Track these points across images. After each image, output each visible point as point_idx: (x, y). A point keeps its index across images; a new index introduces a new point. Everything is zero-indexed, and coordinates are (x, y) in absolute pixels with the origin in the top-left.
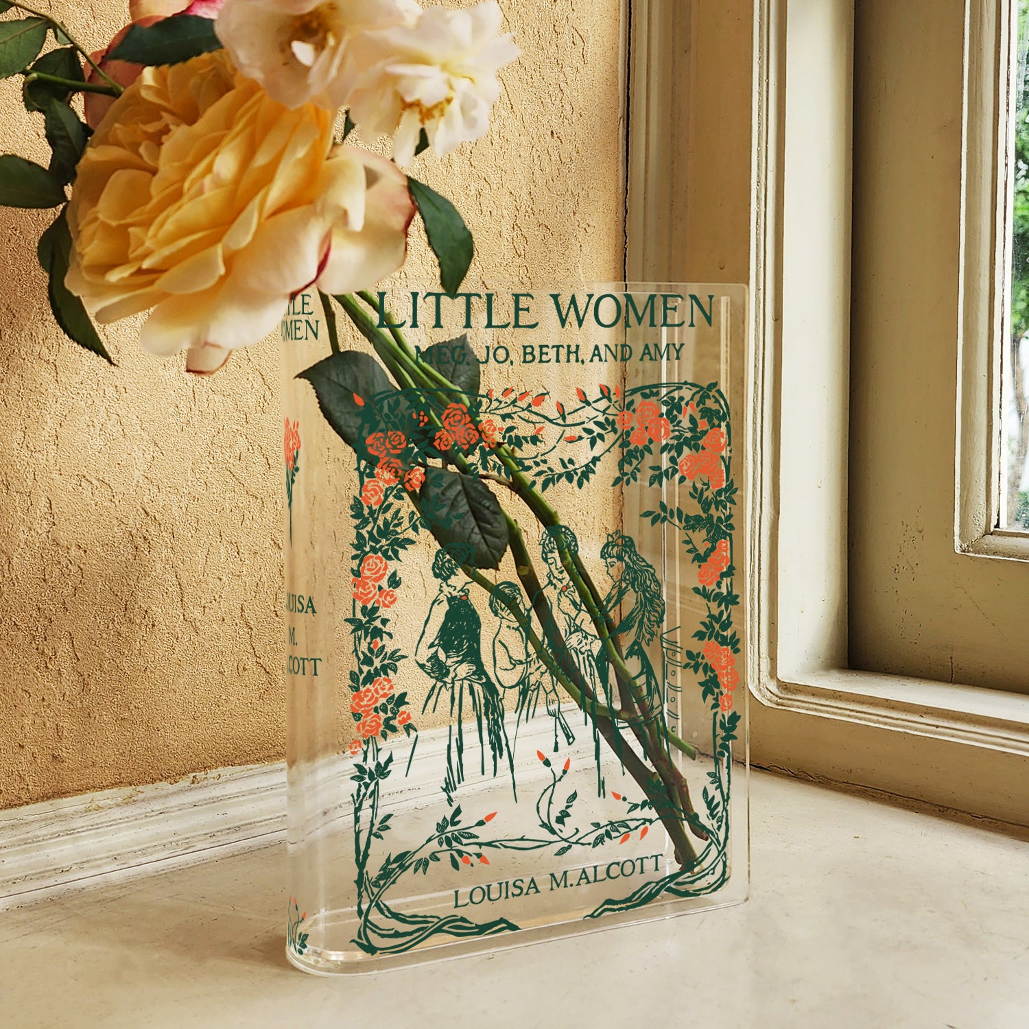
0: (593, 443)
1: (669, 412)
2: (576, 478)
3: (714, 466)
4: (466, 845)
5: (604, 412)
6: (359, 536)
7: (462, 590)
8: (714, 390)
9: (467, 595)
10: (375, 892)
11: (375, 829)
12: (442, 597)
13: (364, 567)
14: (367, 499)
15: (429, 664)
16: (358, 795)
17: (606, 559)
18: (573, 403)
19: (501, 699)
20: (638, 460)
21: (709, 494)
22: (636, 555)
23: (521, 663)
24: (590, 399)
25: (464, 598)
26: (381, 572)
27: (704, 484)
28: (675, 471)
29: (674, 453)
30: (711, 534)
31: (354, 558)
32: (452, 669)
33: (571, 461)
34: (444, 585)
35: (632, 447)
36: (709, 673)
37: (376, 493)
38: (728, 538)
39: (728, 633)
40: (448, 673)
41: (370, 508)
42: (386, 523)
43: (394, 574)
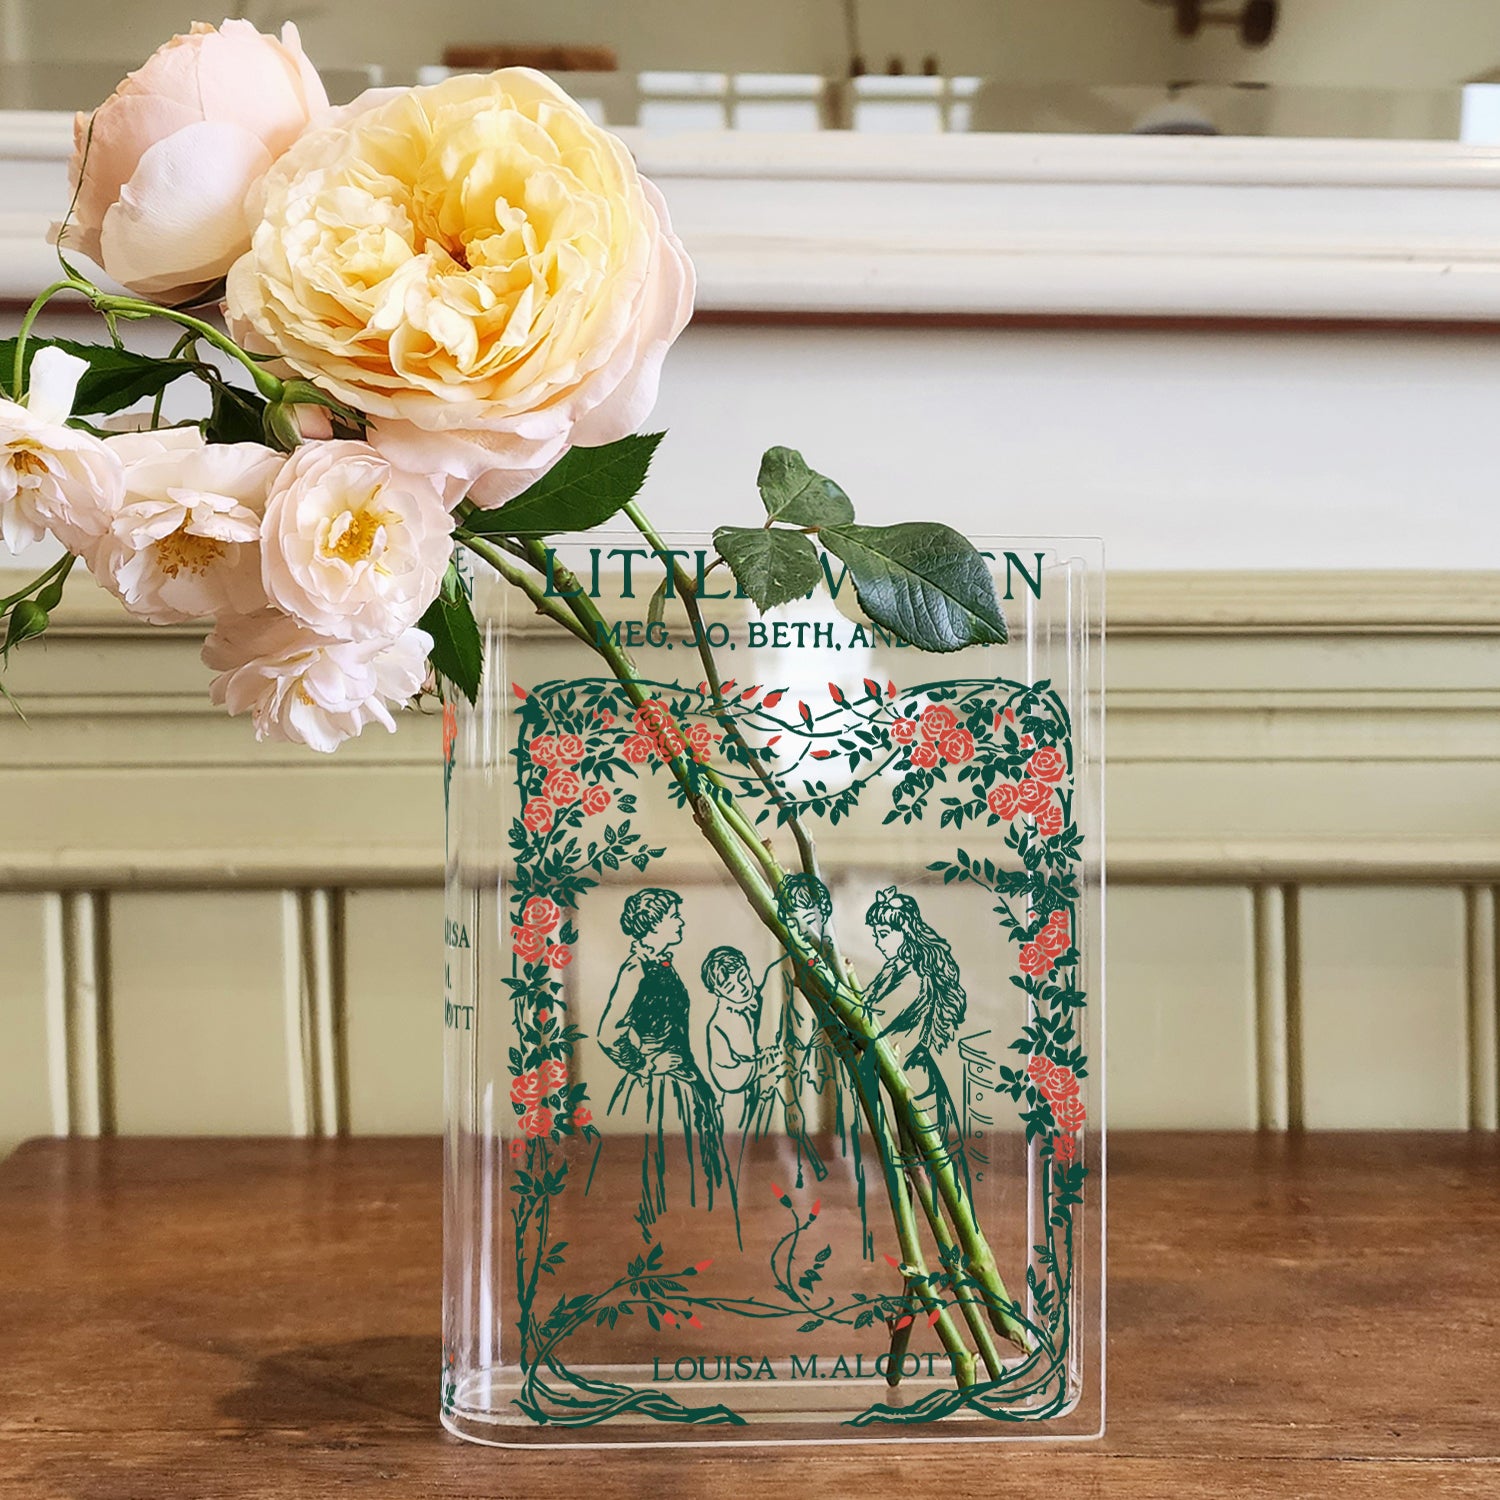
0: (854, 762)
1: (972, 723)
2: (828, 810)
3: (1044, 801)
4: (668, 1298)
5: (871, 719)
7: (662, 953)
8: (1044, 692)
9: (669, 960)
10: (545, 1343)
11: (544, 1260)
12: (634, 961)
13: (528, 913)
15: (617, 1049)
16: (521, 1213)
17: (874, 925)
19: (719, 1107)
20: (923, 788)
21: (1036, 843)
22: (921, 923)
23: (748, 1059)
24: (850, 700)
25: (666, 964)
26: (551, 921)
27: (1029, 828)
28: (982, 807)
29: (979, 781)
30: (1041, 900)
32: (648, 1059)
33: (821, 786)
34: (637, 944)
35: (914, 769)
36: (1036, 1102)
37: (544, 815)
38: (1068, 909)
40: (643, 1063)
41: (535, 835)
42: (557, 855)
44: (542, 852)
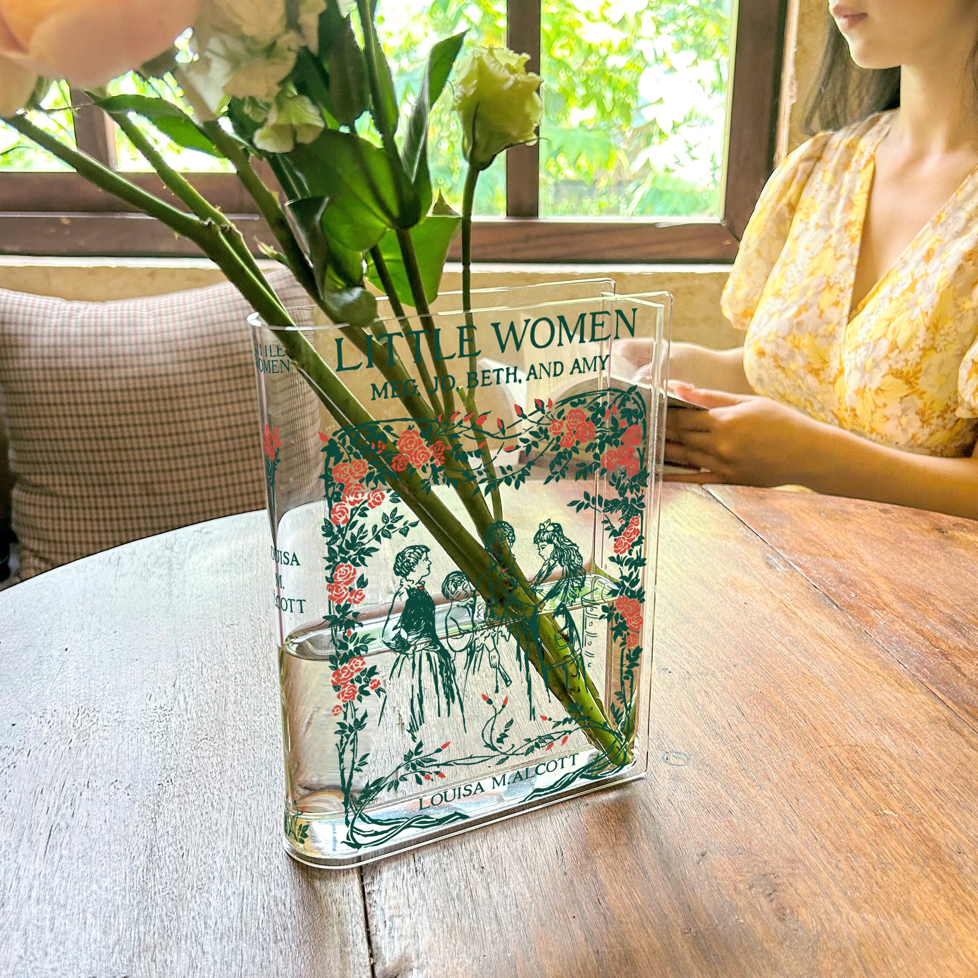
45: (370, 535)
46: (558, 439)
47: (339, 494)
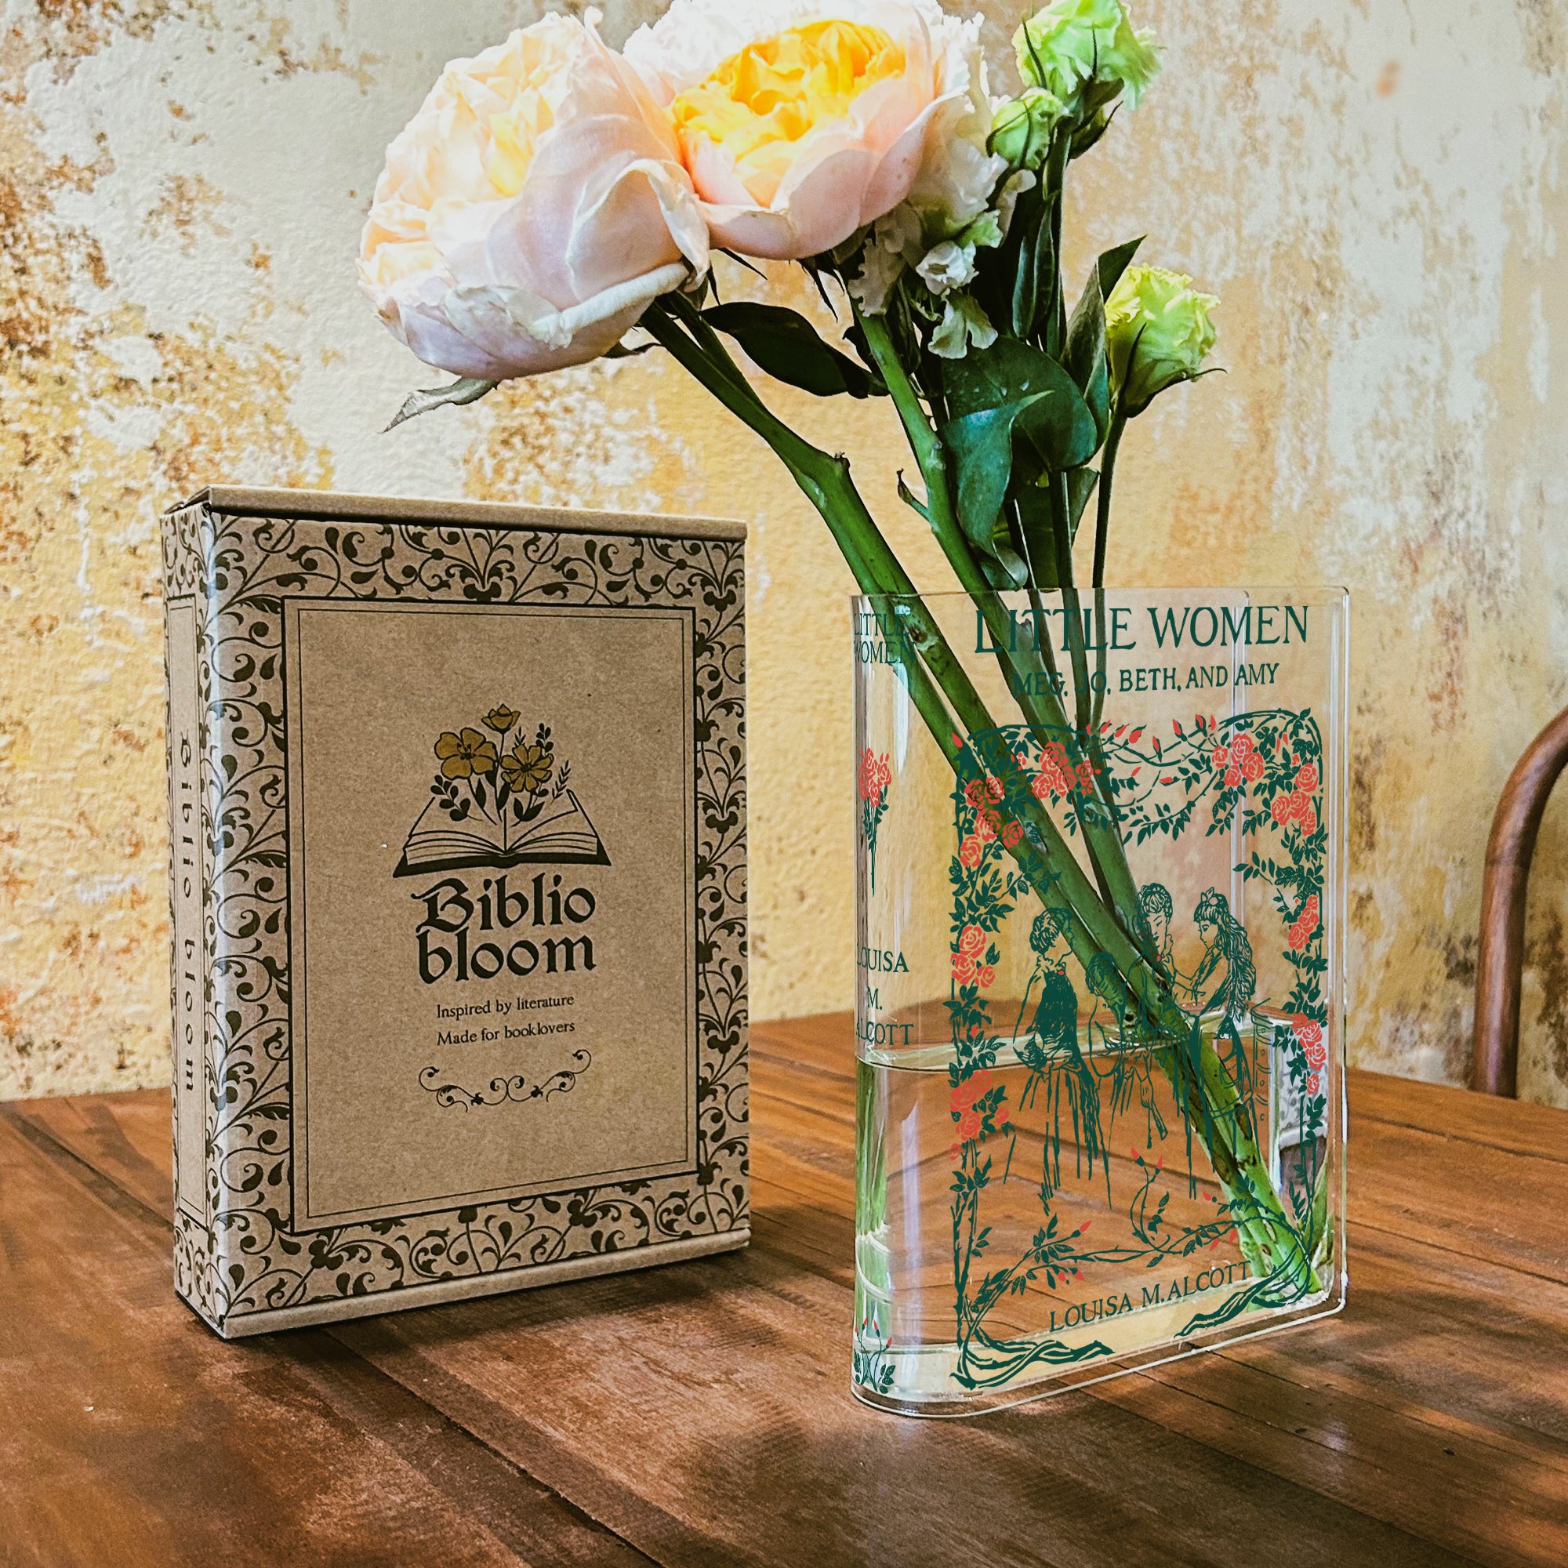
0: (1188, 785)
1: (1263, 746)
2: (1171, 827)
3: (1305, 808)
5: (1199, 748)
6: (958, 904)
7: (1059, 964)
8: (1306, 719)
9: (1064, 969)
13: (963, 940)
14: (965, 859)
15: (1027, 1052)
17: (1199, 922)
18: (1168, 738)
20: (1231, 803)
21: (1300, 842)
22: (1229, 916)
24: (1186, 733)
25: (1061, 973)
26: (980, 946)
27: (1296, 830)
28: (1268, 815)
29: (1267, 795)
30: (1302, 888)
31: (953, 929)
33: (1167, 808)
34: (1042, 958)
35: (1226, 789)
36: (1297, 1051)
37: (975, 852)
38: (1318, 893)
39: (1316, 1004)
41: (969, 870)
42: (985, 888)
43: (992, 948)
44: (974, 884)
45: (1004, 888)
46: (1222, 773)
47: (971, 823)
